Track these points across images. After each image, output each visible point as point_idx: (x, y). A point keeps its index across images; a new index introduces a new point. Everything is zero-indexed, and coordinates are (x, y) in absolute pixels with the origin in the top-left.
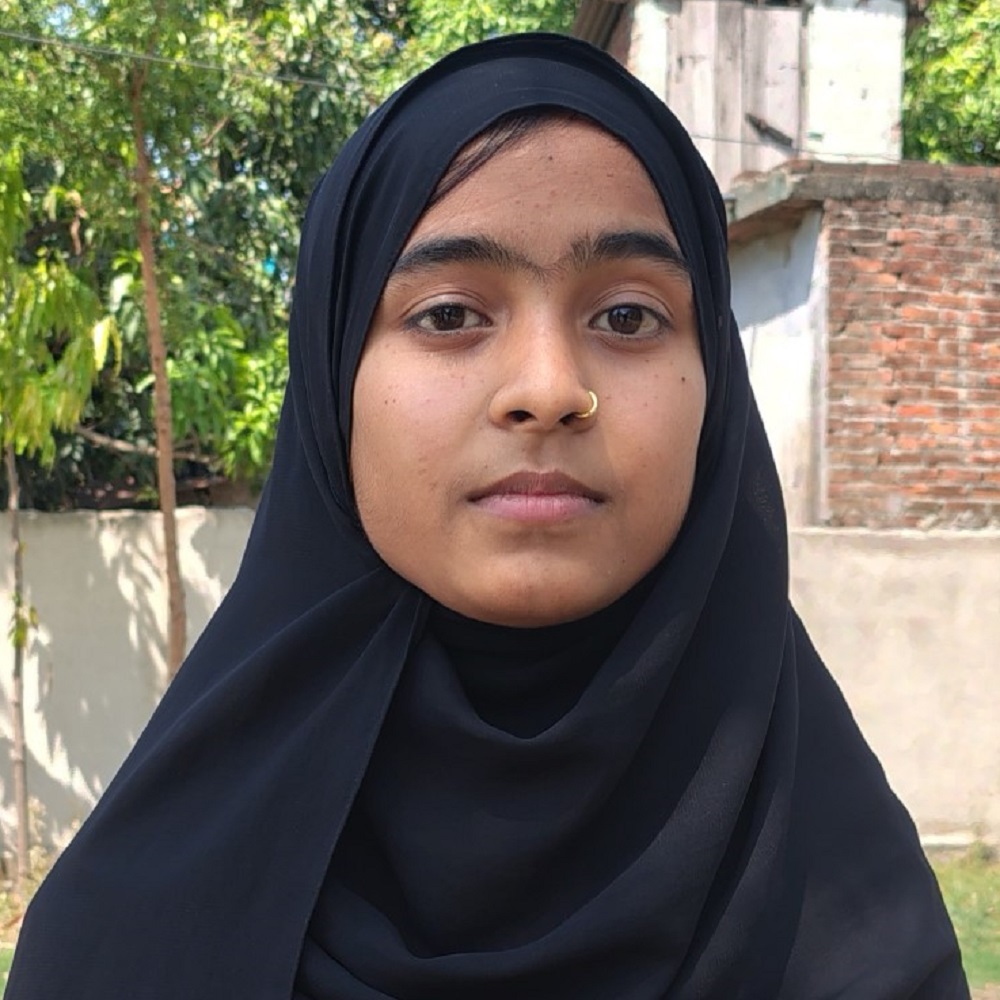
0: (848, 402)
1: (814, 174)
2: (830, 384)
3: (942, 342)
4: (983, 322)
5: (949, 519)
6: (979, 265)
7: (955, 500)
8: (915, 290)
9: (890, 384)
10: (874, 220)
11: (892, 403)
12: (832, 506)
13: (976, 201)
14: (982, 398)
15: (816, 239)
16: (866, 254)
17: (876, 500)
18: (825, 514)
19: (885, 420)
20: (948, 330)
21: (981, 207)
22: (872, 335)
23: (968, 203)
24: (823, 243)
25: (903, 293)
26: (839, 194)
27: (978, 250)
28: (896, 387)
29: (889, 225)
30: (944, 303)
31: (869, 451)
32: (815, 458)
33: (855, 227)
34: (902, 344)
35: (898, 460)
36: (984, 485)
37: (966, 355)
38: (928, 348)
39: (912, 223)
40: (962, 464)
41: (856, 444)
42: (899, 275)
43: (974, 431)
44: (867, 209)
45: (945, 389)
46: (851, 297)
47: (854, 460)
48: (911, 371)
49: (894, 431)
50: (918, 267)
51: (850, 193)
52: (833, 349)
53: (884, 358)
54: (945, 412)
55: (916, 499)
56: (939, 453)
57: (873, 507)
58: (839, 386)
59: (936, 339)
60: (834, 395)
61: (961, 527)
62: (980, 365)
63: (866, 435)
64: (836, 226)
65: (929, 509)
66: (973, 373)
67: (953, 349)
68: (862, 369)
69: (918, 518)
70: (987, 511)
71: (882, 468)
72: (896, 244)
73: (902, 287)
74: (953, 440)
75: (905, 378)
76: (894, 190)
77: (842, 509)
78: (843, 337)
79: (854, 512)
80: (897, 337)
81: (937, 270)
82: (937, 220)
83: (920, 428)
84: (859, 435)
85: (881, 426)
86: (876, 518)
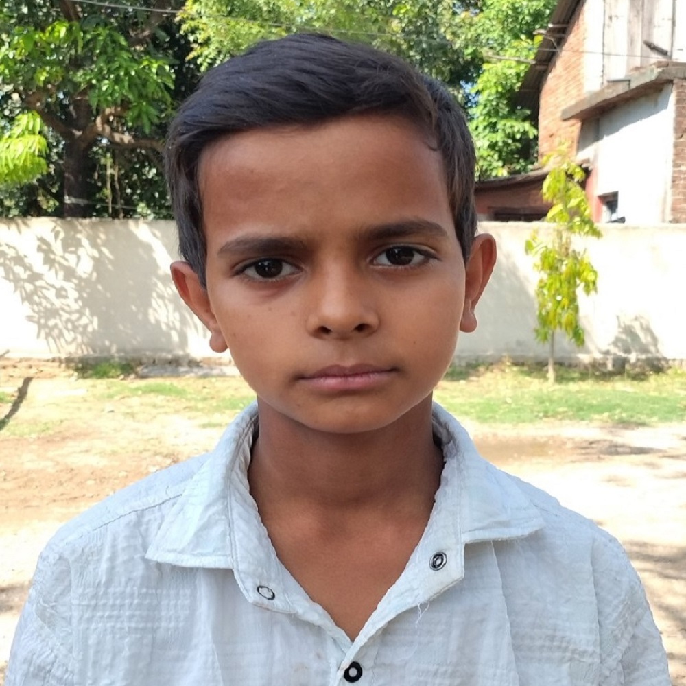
0: (683, 168)
1: (669, 68)
2: (674, 161)
12: (672, 214)
15: (668, 96)
26: (682, 76)
32: (666, 194)
47: (685, 194)
52: (676, 146)
58: (679, 162)
60: (676, 165)
77: (677, 215)
78: (681, 140)
79: (684, 216)
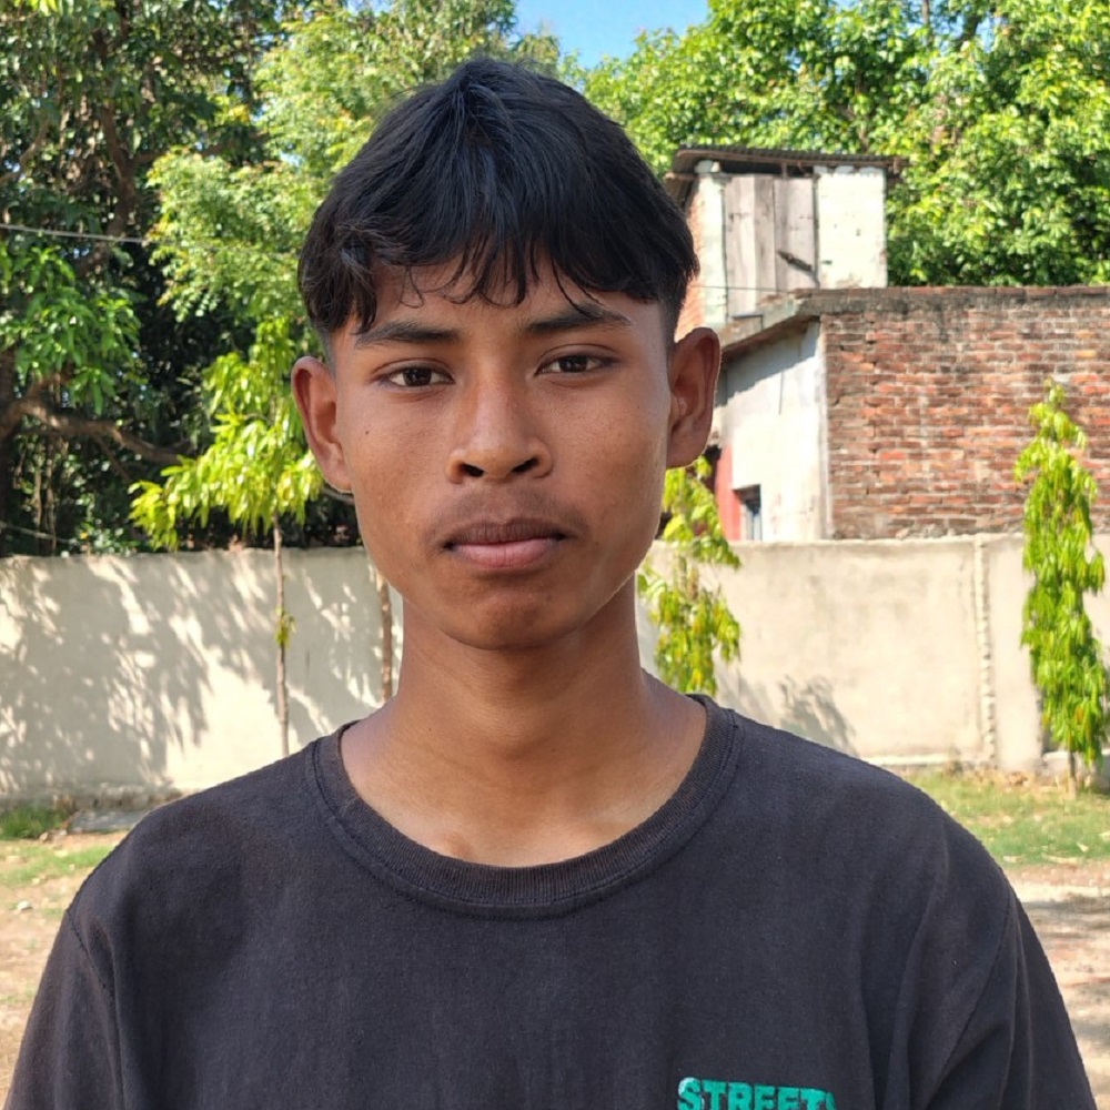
0: (844, 451)
1: (813, 298)
2: (830, 440)
3: (907, 408)
4: (935, 393)
5: (919, 531)
6: (930, 354)
7: (922, 517)
8: (886, 373)
9: (872, 438)
10: (855, 328)
11: (875, 451)
12: (835, 524)
13: (926, 311)
14: (938, 446)
15: (814, 340)
16: (851, 349)
17: (866, 519)
18: (831, 531)
19: (869, 463)
20: (911, 400)
21: (930, 314)
22: (858, 406)
23: (921, 312)
24: (821, 343)
25: (880, 376)
26: (831, 310)
27: (930, 344)
28: (877, 440)
29: (867, 330)
30: (906, 381)
31: (860, 485)
32: (823, 491)
33: (843, 332)
34: (878, 410)
35: (881, 491)
36: (943, 505)
37: (925, 416)
38: (897, 412)
39: (882, 328)
40: (927, 491)
41: (850, 480)
42: (875, 363)
43: (933, 468)
44: (850, 320)
45: (912, 440)
46: (842, 380)
47: (849, 492)
48: (886, 429)
49: (877, 470)
50: (887, 357)
51: (838, 309)
52: (831, 417)
53: (866, 421)
54: (912, 456)
55: (894, 517)
56: (910, 484)
57: (865, 524)
58: (837, 441)
59: (904, 405)
60: (834, 446)
61: (926, 537)
62: (935, 423)
63: (857, 474)
64: (830, 332)
65: (905, 524)
66: (931, 429)
67: (916, 412)
68: (852, 428)
69: (895, 531)
70: (946, 524)
71: (871, 496)
72: (871, 342)
73: (877, 371)
74: (919, 475)
75: (883, 434)
76: (868, 306)
77: (843, 526)
78: (838, 407)
79: (851, 528)
80: (875, 406)
81: (902, 359)
82: (899, 325)
83: (895, 468)
84: (852, 474)
85: (867, 467)
86: (868, 532)
